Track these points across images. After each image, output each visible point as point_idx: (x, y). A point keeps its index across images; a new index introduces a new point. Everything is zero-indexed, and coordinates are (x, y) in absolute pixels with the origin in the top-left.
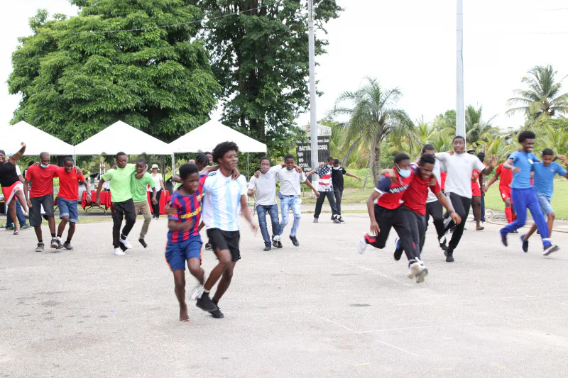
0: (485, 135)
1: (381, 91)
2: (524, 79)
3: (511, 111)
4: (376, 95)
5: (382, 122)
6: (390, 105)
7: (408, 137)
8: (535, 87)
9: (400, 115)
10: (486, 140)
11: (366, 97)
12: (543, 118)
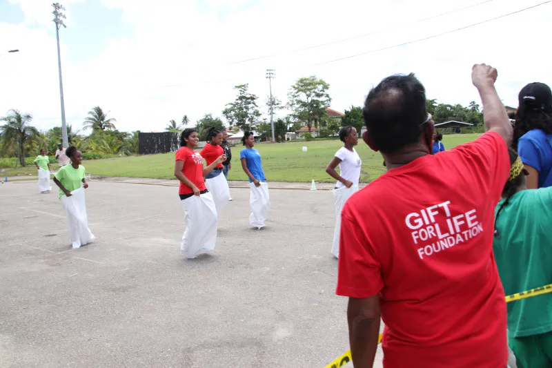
0: (74, 139)
1: (21, 116)
2: (90, 113)
3: (85, 128)
4: (19, 118)
5: (23, 133)
6: (27, 124)
7: (38, 140)
8: (96, 116)
9: (33, 130)
10: (75, 141)
11: (13, 120)
12: (100, 131)
